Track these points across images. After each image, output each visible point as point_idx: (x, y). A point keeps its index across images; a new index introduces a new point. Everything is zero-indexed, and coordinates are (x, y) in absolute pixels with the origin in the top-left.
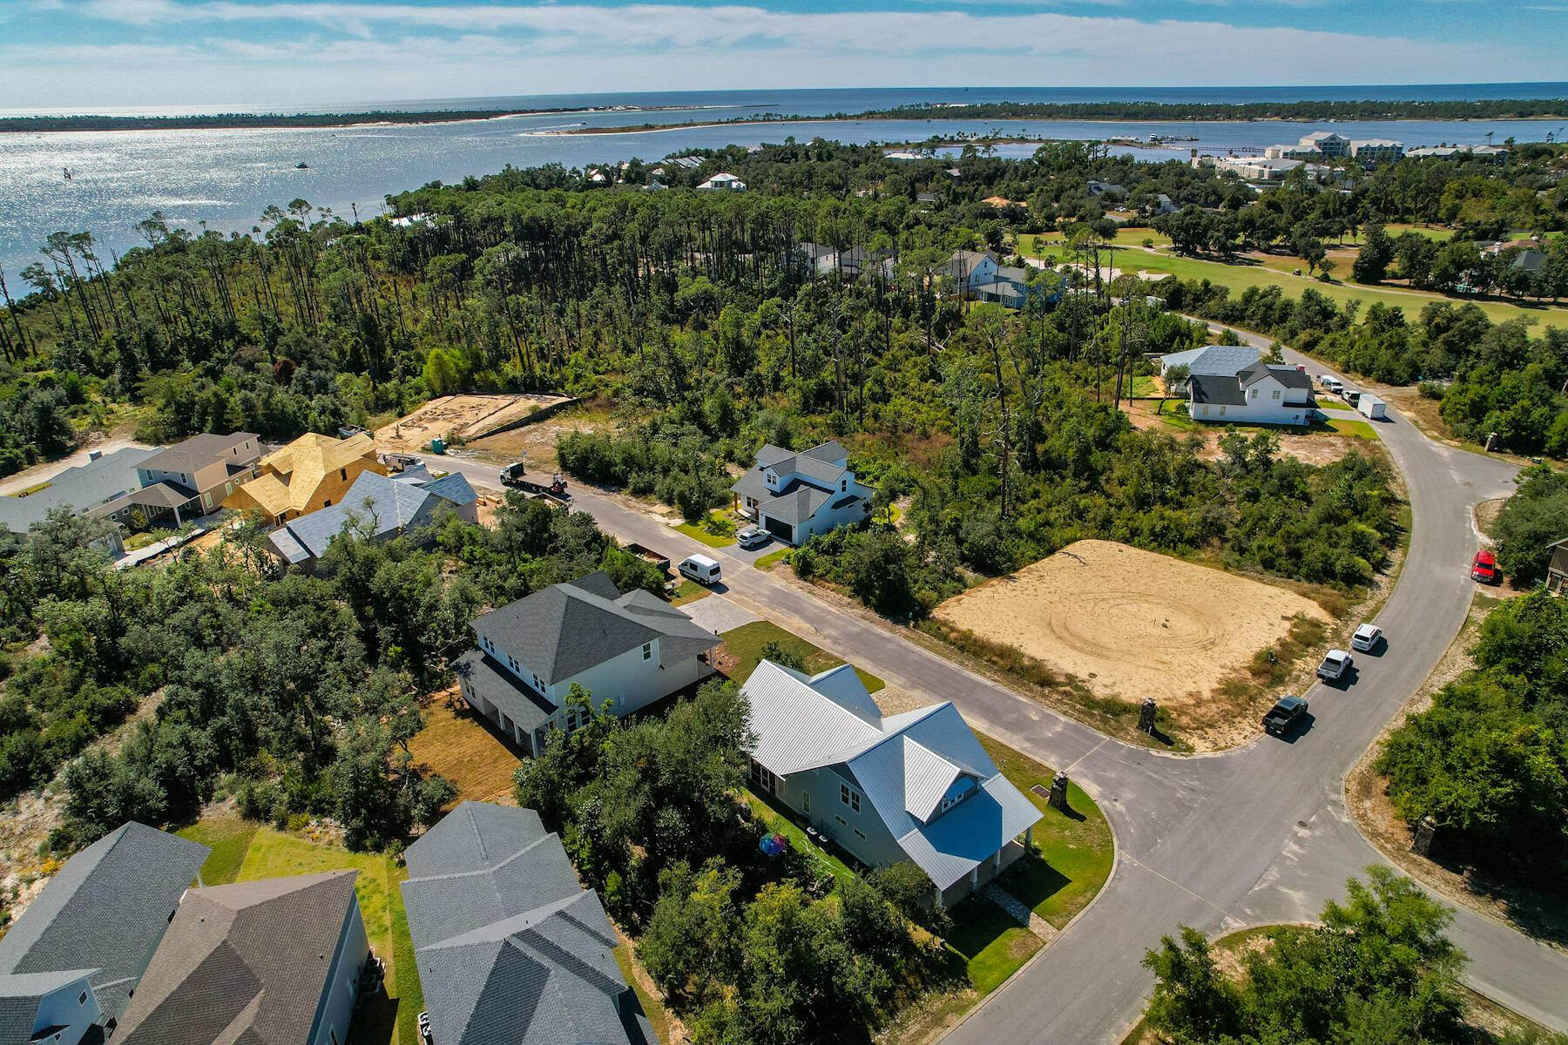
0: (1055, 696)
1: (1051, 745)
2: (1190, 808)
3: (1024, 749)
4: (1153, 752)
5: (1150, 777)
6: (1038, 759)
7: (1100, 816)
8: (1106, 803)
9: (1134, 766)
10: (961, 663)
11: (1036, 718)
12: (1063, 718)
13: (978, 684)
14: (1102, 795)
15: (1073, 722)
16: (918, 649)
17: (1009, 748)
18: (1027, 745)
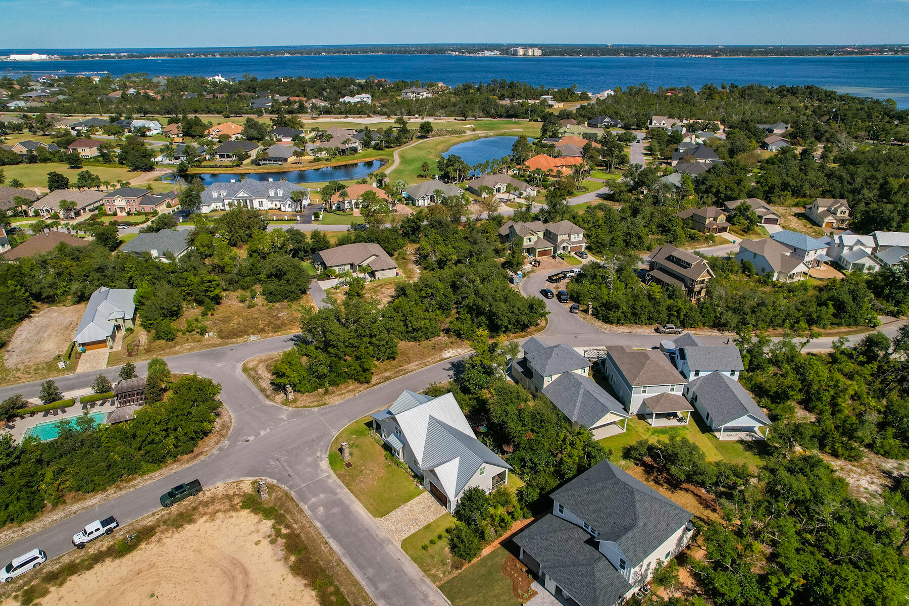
0: (295, 526)
1: (326, 489)
2: (288, 451)
3: (341, 488)
4: (275, 482)
5: (291, 467)
6: (339, 481)
7: (331, 449)
8: (323, 456)
9: (292, 474)
10: (340, 562)
11: (321, 509)
12: (305, 507)
13: (339, 542)
14: (321, 460)
15: (302, 505)
16: (363, 583)
17: (349, 489)
18: (338, 491)
